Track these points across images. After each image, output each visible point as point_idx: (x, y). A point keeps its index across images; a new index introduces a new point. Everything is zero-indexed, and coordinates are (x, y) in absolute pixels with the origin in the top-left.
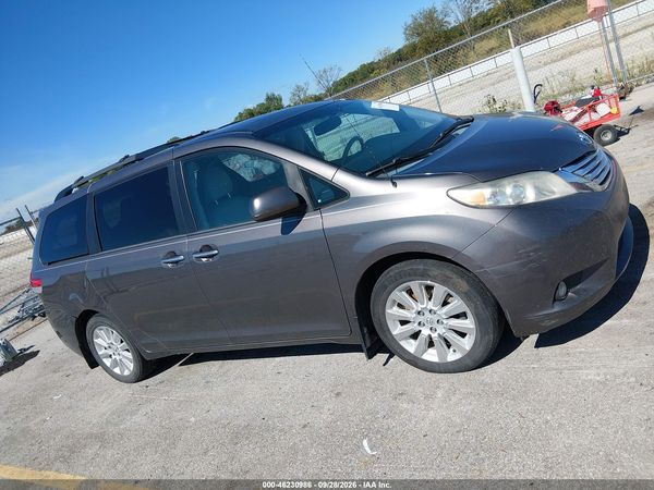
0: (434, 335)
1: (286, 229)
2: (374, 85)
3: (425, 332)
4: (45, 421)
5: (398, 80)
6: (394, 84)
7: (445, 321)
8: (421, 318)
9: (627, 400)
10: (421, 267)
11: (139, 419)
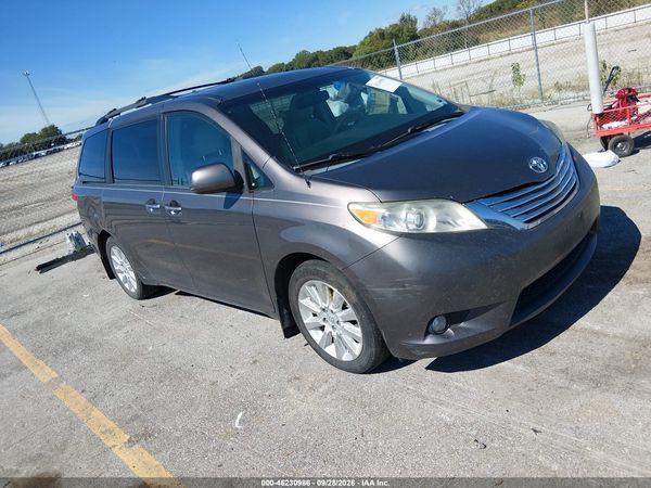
0: (334, 334)
1: (228, 203)
2: (520, 18)
3: (328, 329)
4: (66, 315)
5: (548, 15)
6: (542, 20)
7: (342, 324)
8: (325, 315)
9: (451, 452)
10: (322, 270)
11: (120, 335)
